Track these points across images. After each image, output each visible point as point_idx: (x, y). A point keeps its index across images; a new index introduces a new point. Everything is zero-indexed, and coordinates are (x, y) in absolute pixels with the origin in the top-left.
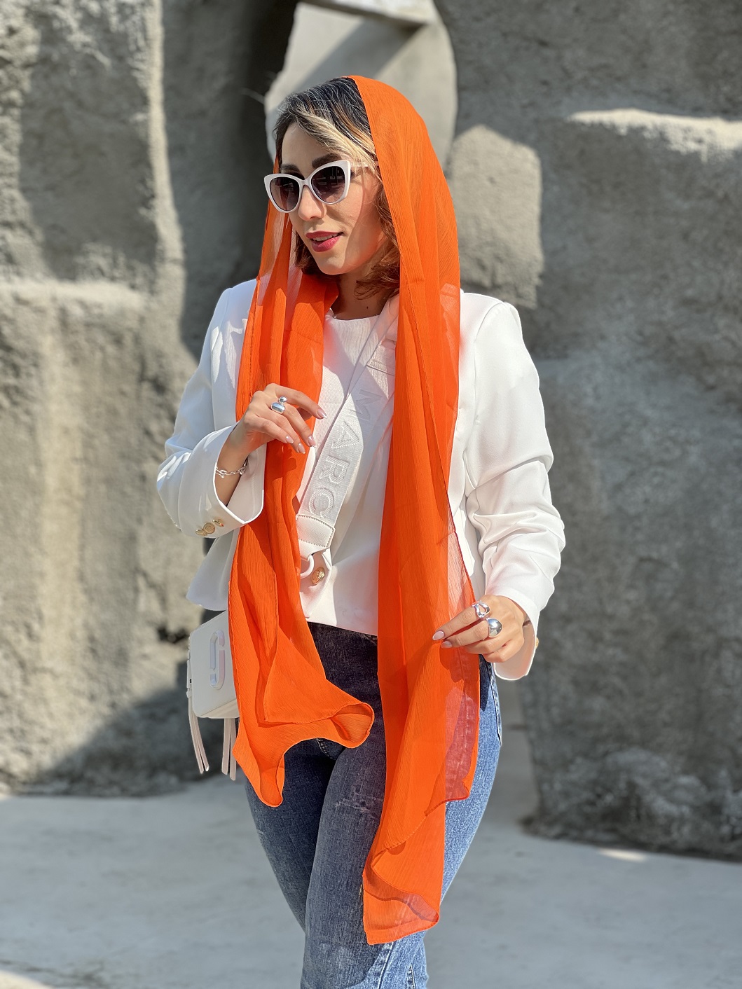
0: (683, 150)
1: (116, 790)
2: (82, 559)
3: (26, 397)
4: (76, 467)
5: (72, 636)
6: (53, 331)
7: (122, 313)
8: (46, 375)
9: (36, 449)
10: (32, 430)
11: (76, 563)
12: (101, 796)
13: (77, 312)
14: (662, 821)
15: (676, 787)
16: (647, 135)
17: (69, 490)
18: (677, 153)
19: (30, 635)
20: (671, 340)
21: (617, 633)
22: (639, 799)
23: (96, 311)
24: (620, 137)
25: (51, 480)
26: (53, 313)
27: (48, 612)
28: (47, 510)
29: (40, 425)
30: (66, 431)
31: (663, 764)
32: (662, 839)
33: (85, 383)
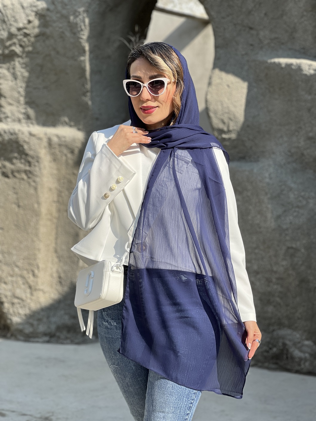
0: (308, 74)
1: (68, 341)
2: (56, 243)
3: (34, 175)
4: (54, 205)
5: (52, 276)
6: (45, 147)
7: (74, 140)
8: (42, 166)
9: (37, 197)
10: (36, 189)
11: (54, 245)
12: (62, 343)
13: (55, 140)
14: (297, 360)
15: (303, 345)
16: (293, 67)
17: (51, 214)
18: (306, 75)
19: (34, 275)
20: (303, 154)
21: (278, 279)
22: (287, 350)
23: (63, 139)
24: (282, 68)
25: (44, 210)
26: (45, 140)
27: (41, 265)
28: (42, 222)
29: (39, 187)
30: (50, 189)
31: (298, 336)
32: (297, 368)
33: (58, 170)
